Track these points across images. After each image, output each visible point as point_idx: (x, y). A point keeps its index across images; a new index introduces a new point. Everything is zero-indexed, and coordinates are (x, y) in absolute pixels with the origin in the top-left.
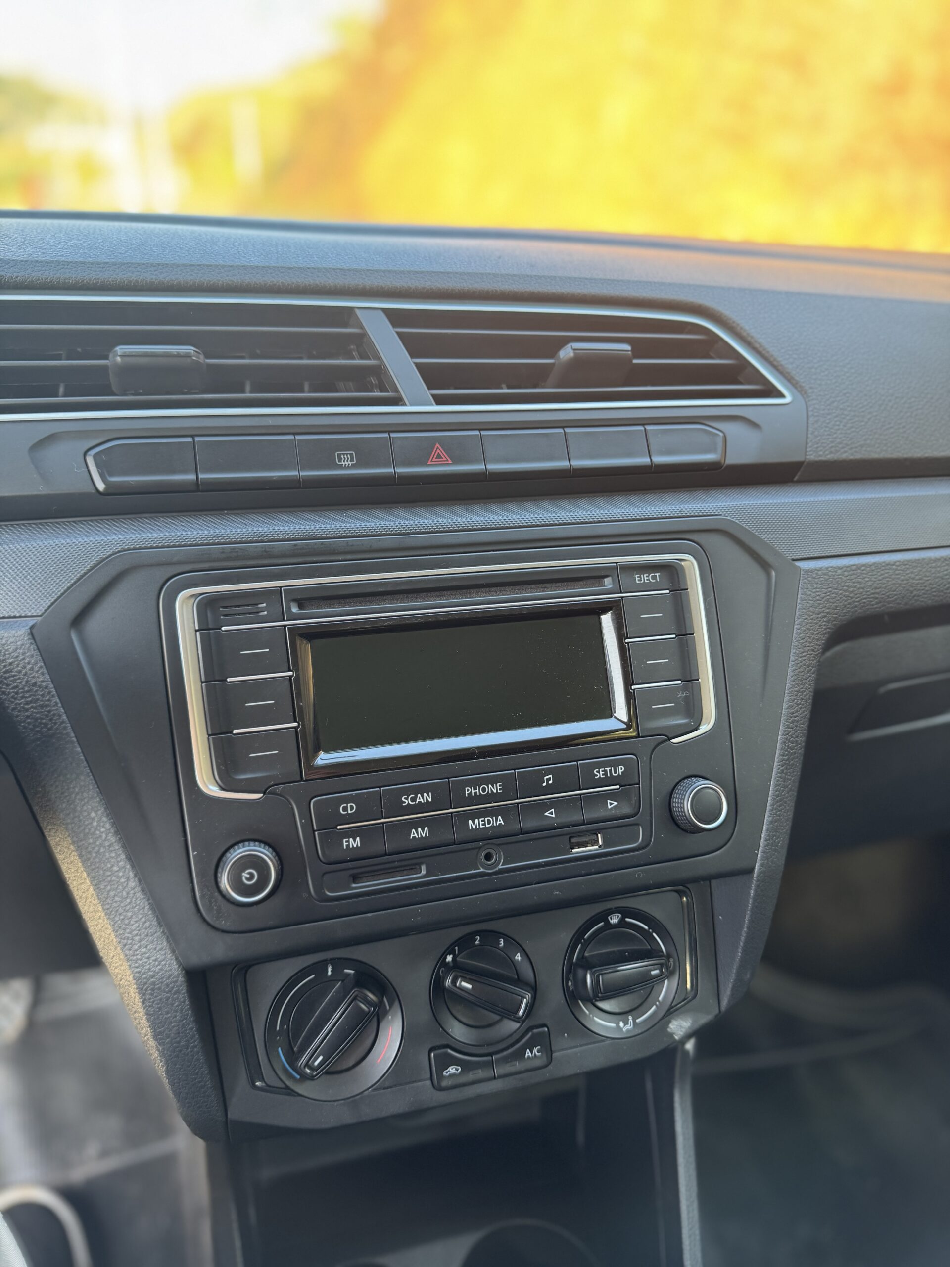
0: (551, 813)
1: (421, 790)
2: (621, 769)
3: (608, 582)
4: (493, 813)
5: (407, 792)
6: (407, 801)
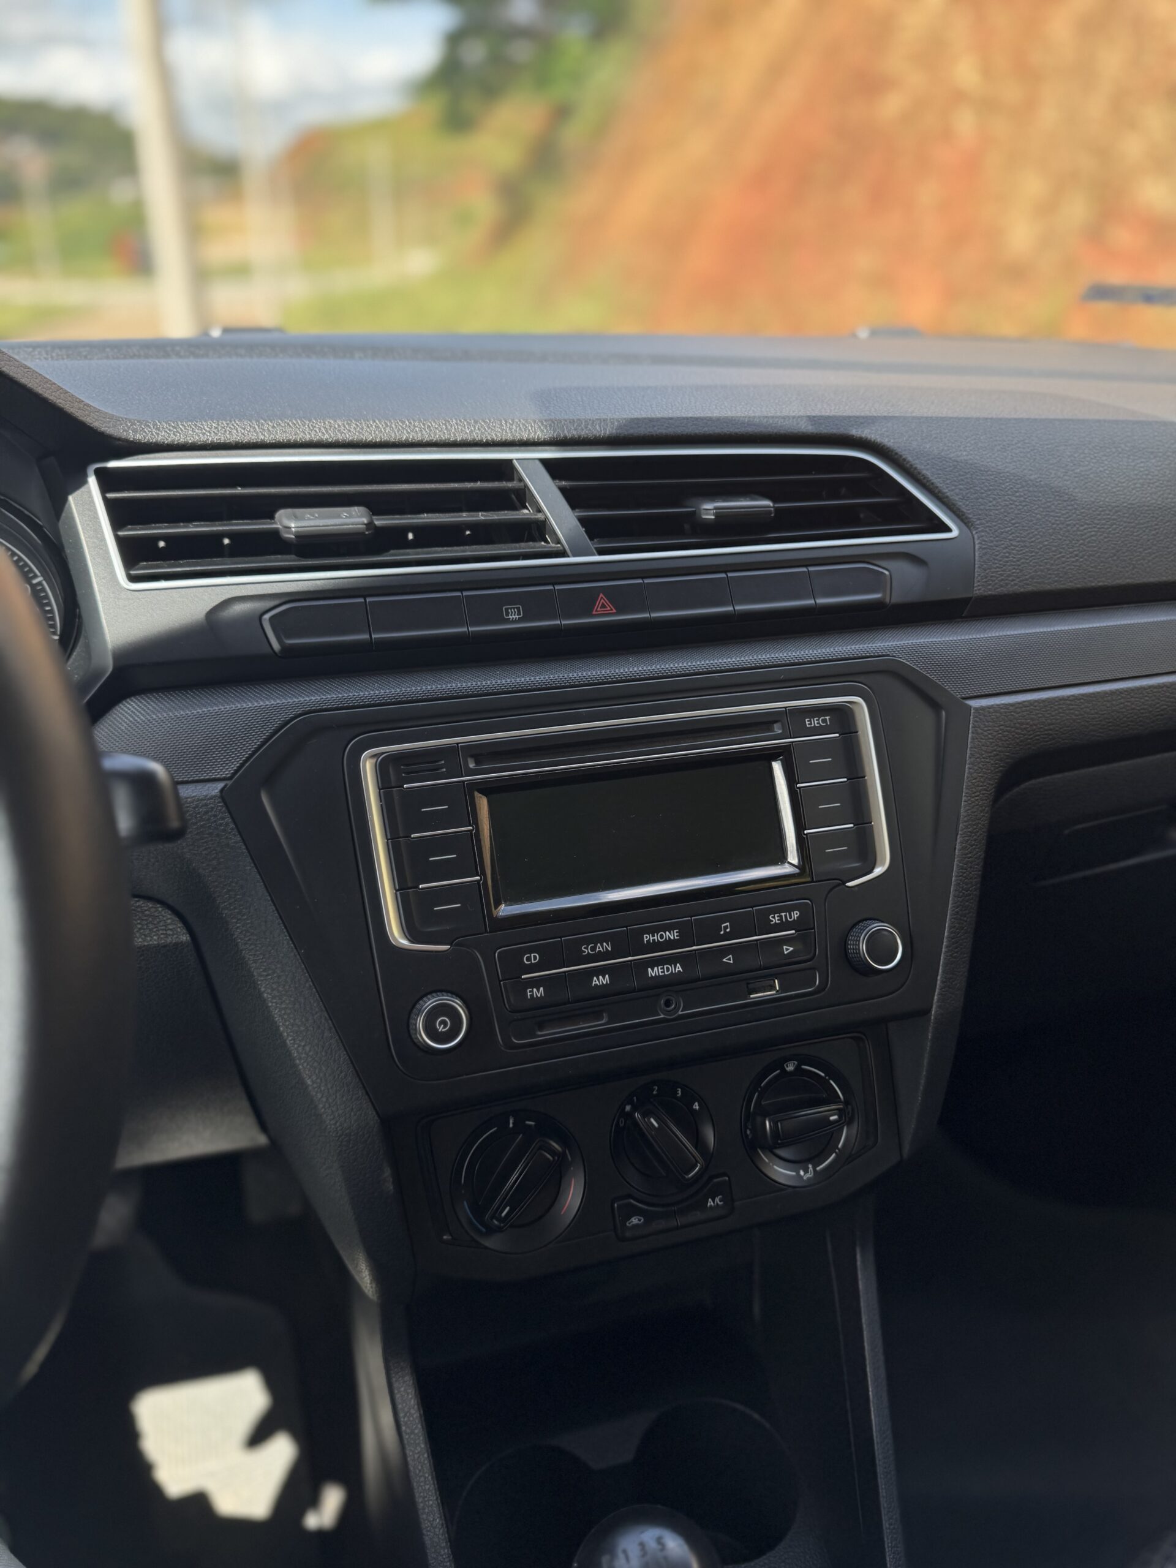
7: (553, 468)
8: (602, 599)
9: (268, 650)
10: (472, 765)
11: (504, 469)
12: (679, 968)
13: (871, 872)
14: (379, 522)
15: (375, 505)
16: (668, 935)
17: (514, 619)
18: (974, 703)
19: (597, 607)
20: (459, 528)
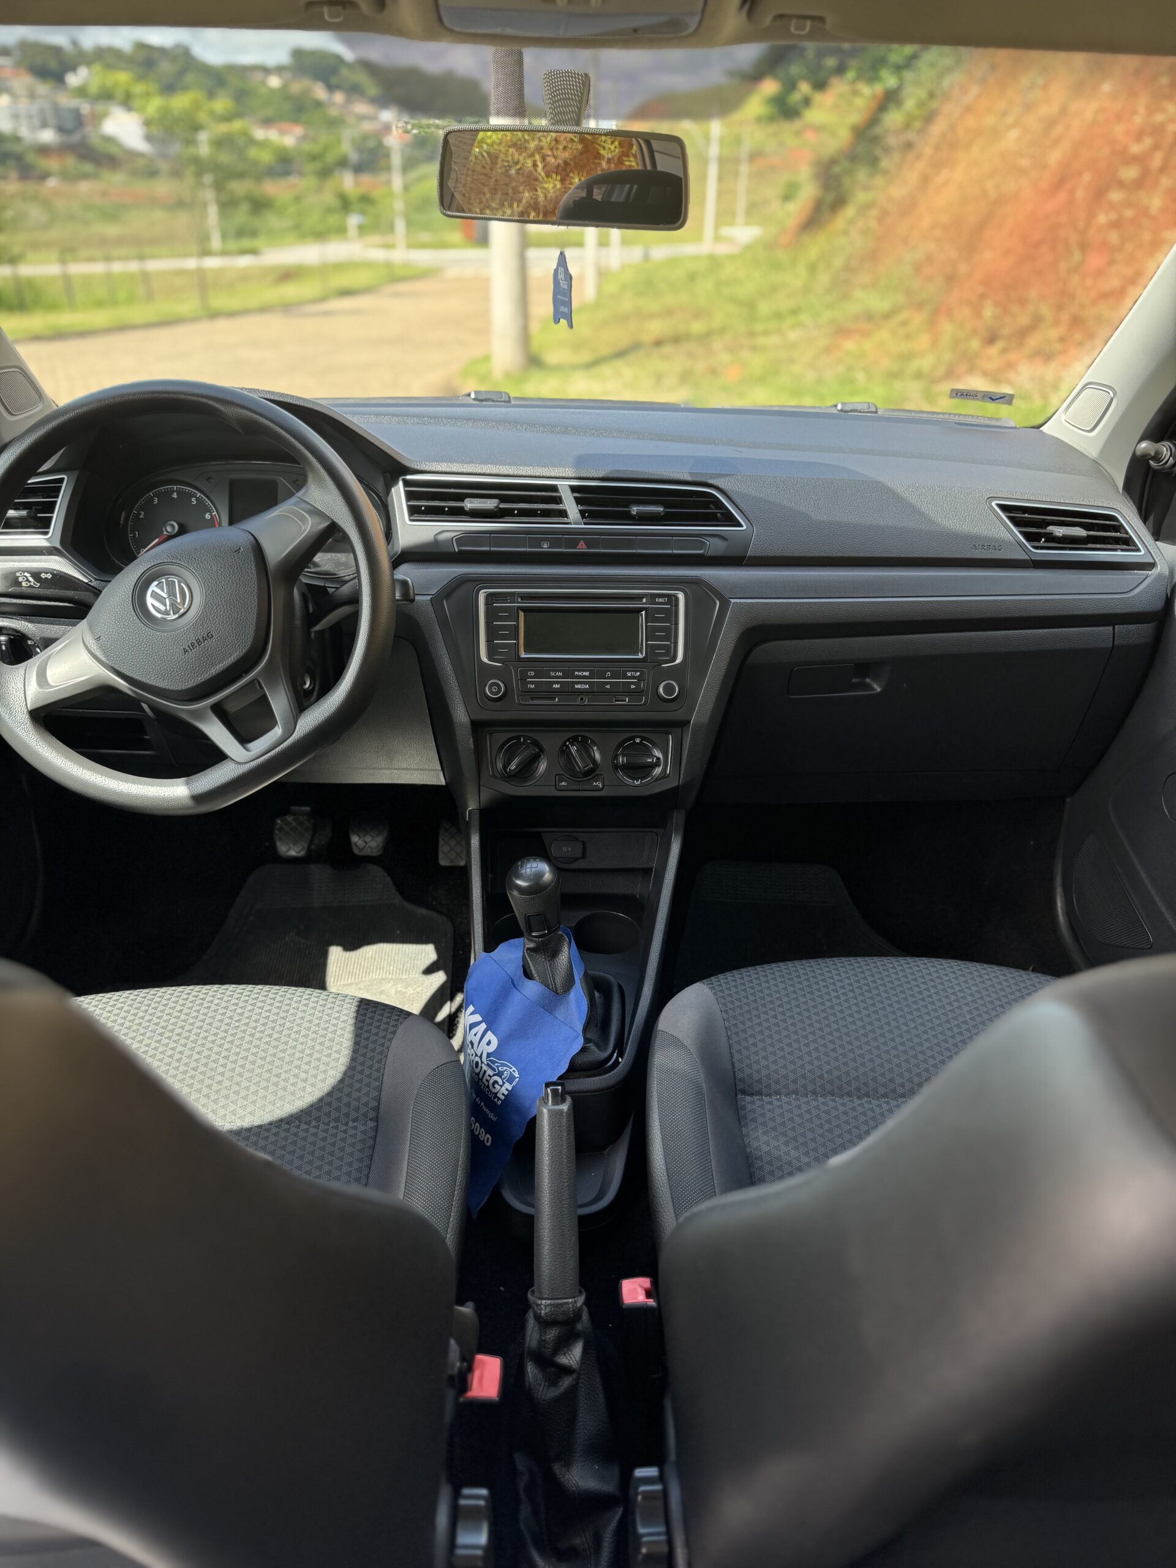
0: (608, 687)
1: (559, 671)
2: (638, 674)
3: (644, 600)
4: (585, 683)
5: (553, 671)
6: (552, 674)
7: (574, 489)
8: (582, 542)
9: (452, 550)
10: (519, 600)
11: (554, 488)
12: (587, 686)
13: (675, 661)
14: (502, 506)
15: (503, 499)
16: (585, 673)
17: (545, 547)
18: (733, 601)
19: (579, 546)
20: (536, 510)
